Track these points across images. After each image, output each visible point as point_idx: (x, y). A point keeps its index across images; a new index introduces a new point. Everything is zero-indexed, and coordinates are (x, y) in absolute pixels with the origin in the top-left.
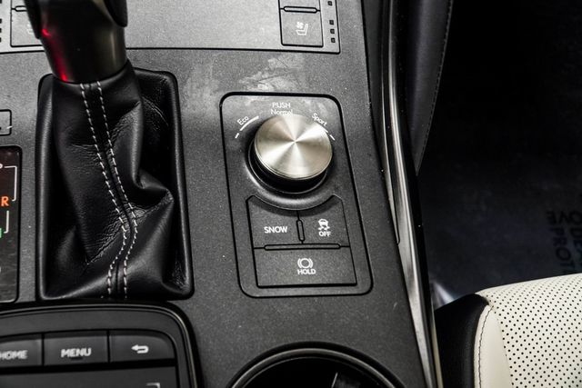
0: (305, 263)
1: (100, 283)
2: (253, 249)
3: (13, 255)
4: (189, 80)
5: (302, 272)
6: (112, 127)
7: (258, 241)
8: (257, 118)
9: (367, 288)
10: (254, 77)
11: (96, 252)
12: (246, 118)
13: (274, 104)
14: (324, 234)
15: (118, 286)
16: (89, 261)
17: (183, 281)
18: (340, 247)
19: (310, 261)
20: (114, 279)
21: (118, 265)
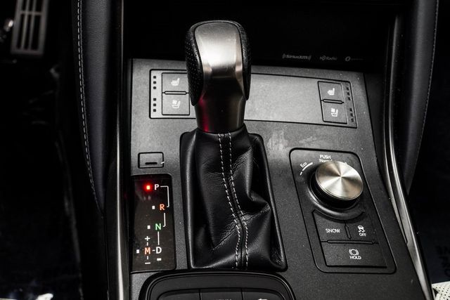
0: (354, 252)
1: (231, 258)
2: (320, 242)
3: (170, 240)
4: (270, 140)
5: (353, 257)
6: (233, 162)
7: (323, 237)
8: (311, 164)
9: (393, 270)
10: (308, 140)
11: (218, 242)
12: (306, 163)
13: (321, 156)
14: (362, 235)
15: (242, 261)
16: (214, 247)
17: (280, 260)
18: (373, 244)
19: (356, 251)
20: (239, 256)
21: (241, 247)
